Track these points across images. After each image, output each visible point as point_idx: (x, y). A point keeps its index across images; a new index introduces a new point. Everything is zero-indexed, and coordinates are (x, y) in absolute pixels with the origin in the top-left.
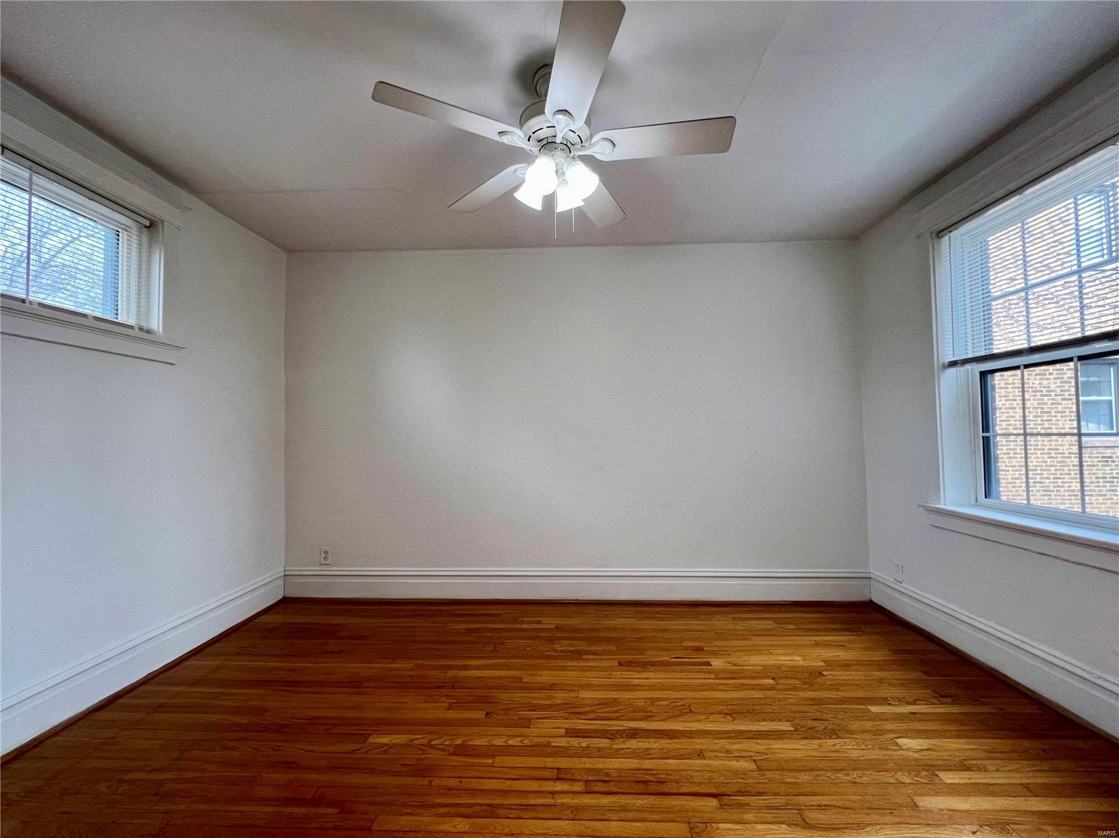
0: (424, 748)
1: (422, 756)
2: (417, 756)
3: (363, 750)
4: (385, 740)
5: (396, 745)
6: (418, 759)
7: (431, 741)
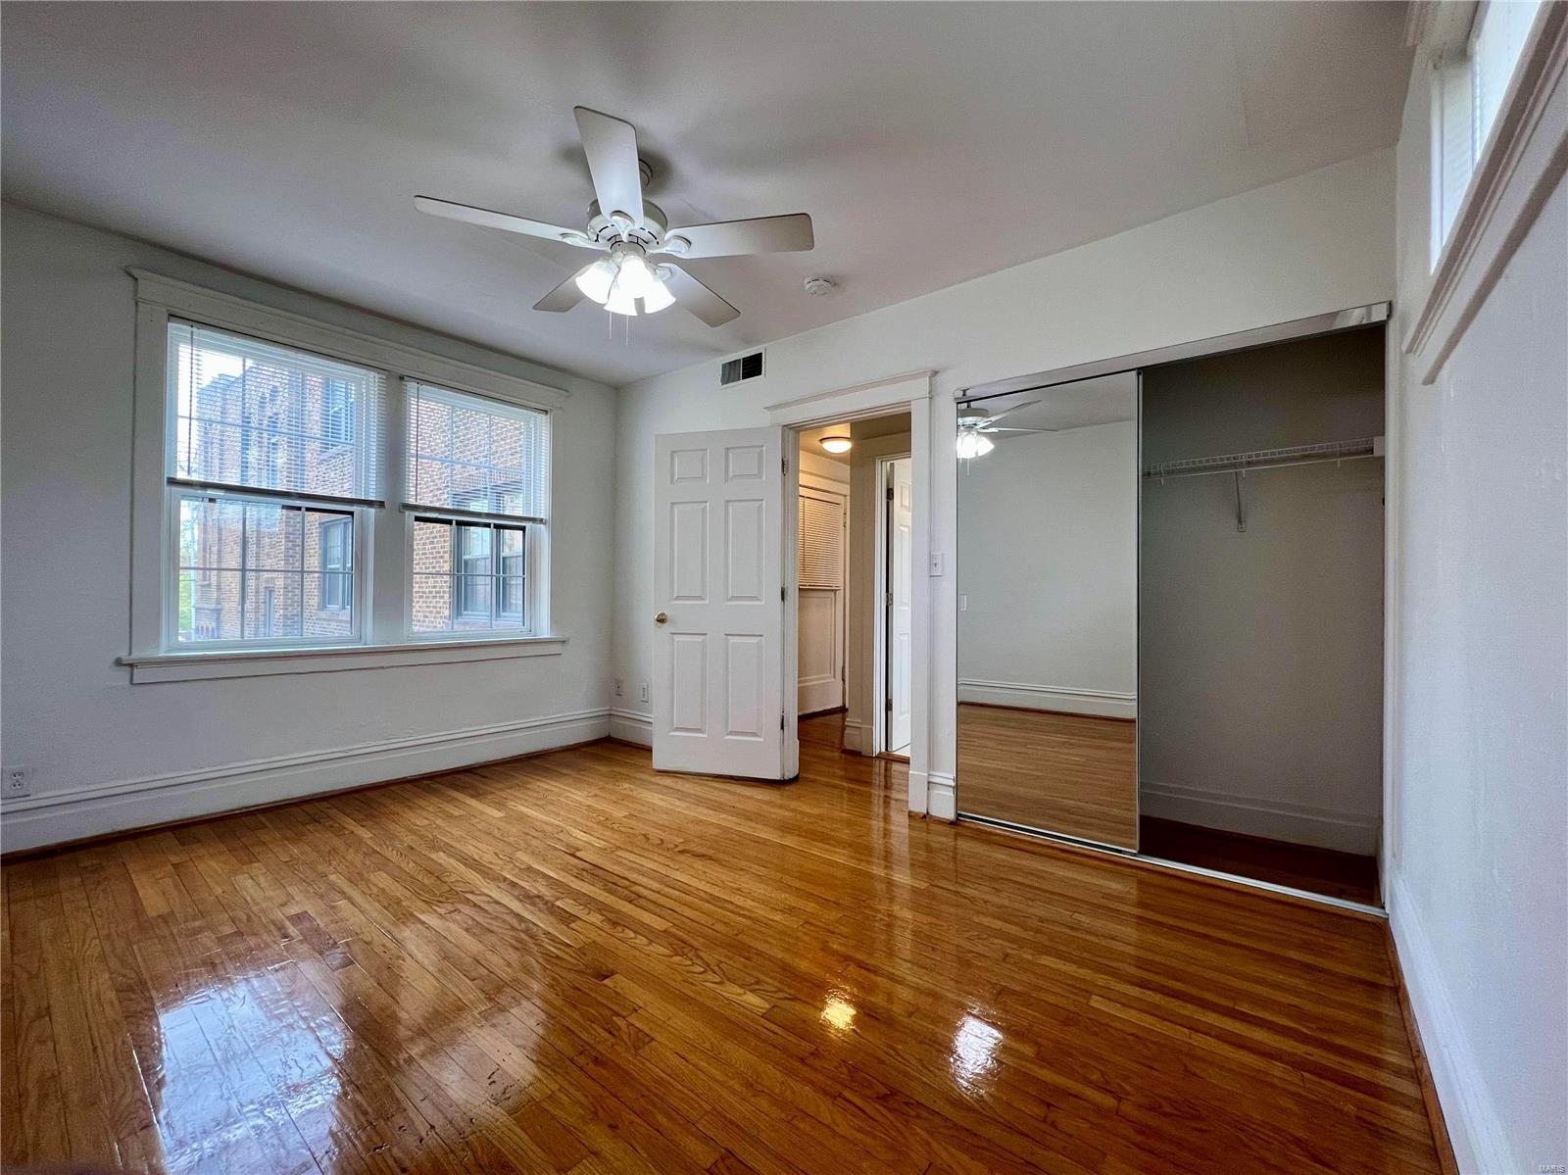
0: (716, 968)
1: (723, 960)
2: (730, 962)
3: (781, 995)
4: (751, 999)
5: (741, 986)
6: (731, 959)
7: (701, 973)
